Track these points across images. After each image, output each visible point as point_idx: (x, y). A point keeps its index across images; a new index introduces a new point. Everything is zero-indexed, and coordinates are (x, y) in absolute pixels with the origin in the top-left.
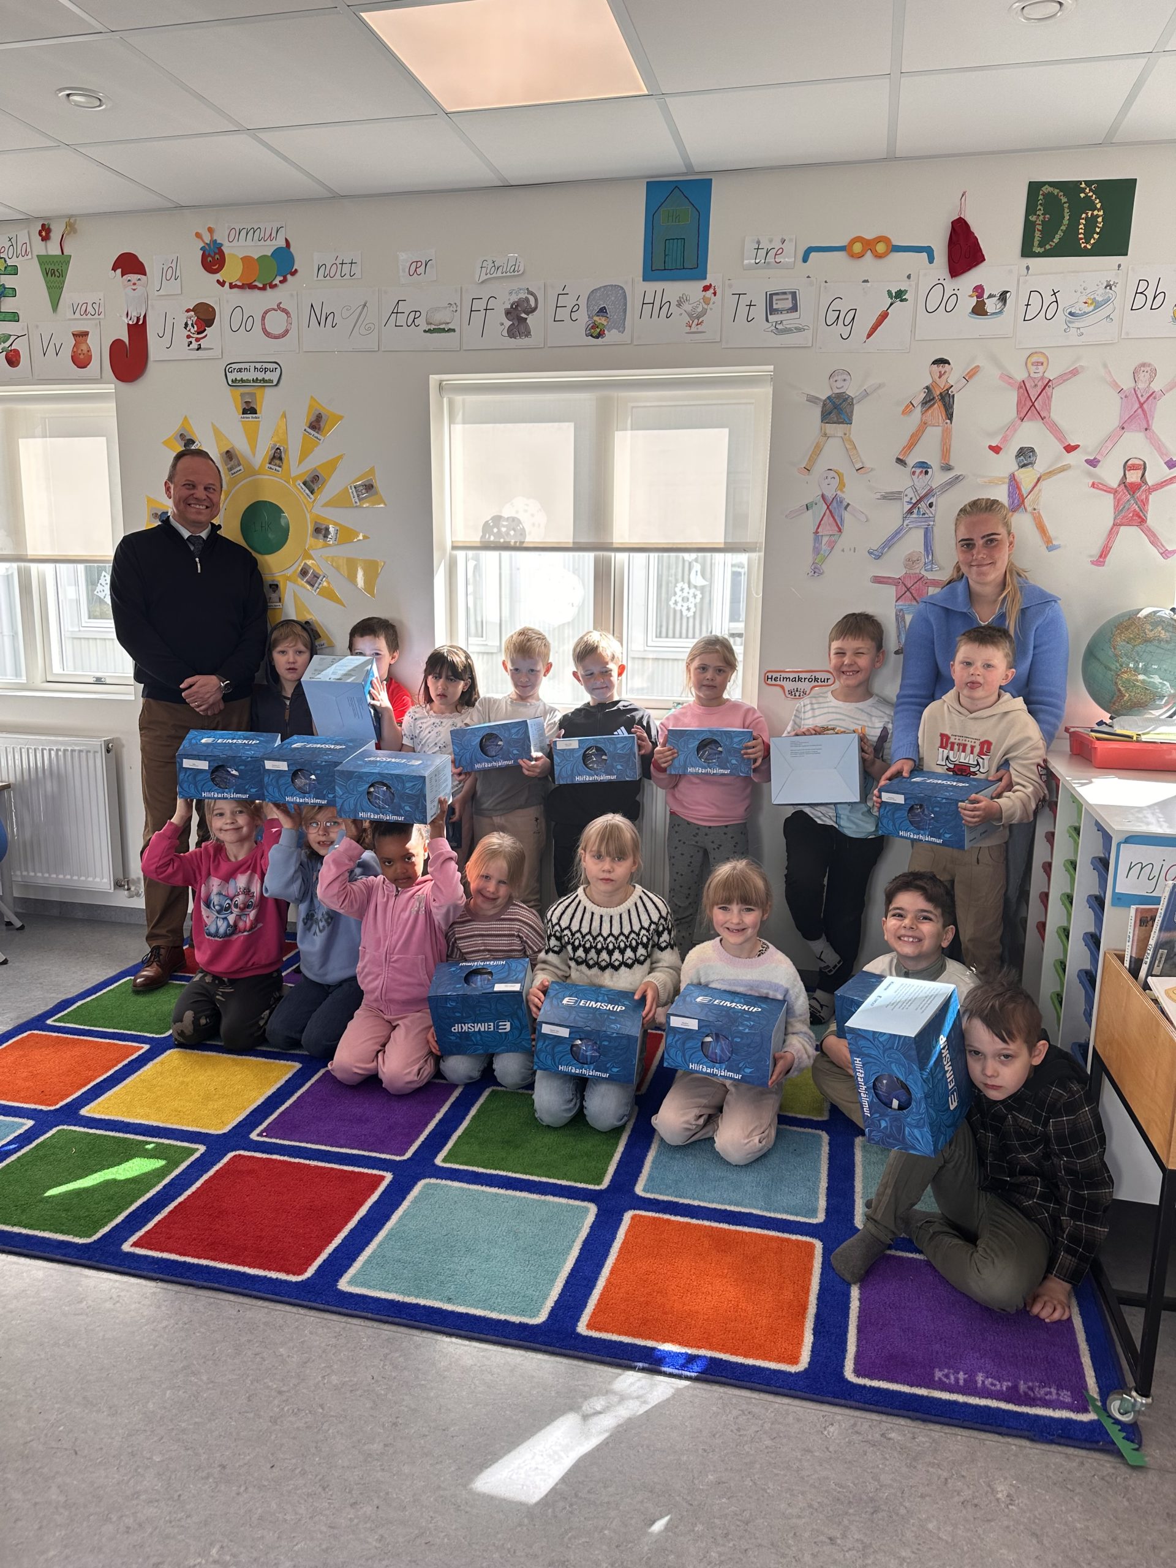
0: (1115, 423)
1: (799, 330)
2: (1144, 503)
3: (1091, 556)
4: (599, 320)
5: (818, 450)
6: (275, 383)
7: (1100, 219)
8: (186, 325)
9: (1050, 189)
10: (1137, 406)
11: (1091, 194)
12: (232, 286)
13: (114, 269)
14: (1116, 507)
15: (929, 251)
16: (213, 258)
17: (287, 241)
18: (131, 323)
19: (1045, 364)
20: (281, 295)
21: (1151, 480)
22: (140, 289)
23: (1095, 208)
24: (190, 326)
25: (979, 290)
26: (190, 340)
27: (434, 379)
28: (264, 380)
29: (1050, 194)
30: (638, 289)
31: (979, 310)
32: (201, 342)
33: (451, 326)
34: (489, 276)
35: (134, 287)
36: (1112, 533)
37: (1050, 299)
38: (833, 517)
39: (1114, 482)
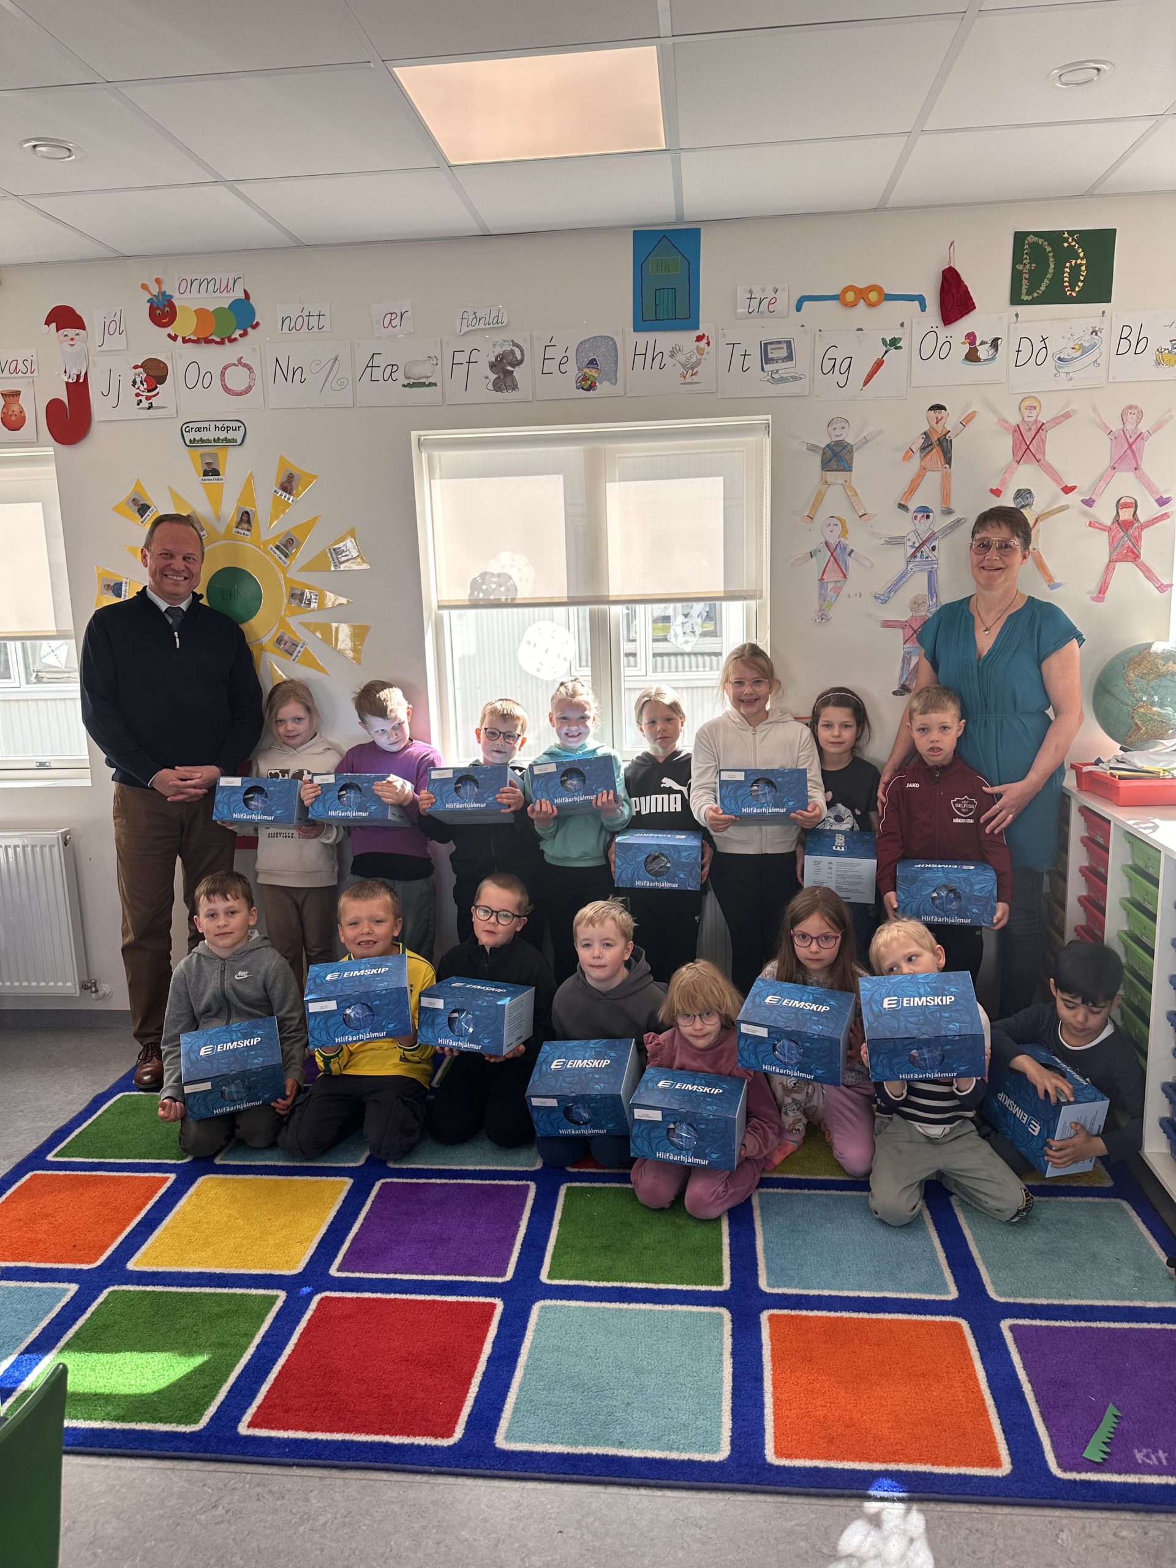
0: (1107, 463)
1: (795, 378)
2: (1137, 540)
3: (1089, 593)
4: (591, 372)
5: (819, 497)
6: (239, 442)
7: (1083, 268)
8: (134, 382)
9: (1035, 239)
10: (1126, 446)
11: (1073, 243)
12: (185, 341)
13: (48, 323)
14: (1111, 544)
15: (921, 299)
16: (163, 311)
17: (246, 292)
18: (70, 381)
19: (1038, 408)
20: (242, 349)
21: (1142, 517)
22: (79, 345)
23: (1079, 257)
24: (138, 384)
25: (971, 337)
26: (140, 398)
27: (414, 434)
28: (226, 440)
29: (1035, 244)
30: (629, 340)
31: (972, 357)
32: (153, 400)
33: (431, 380)
34: (471, 328)
35: (72, 343)
36: (1109, 569)
37: (1039, 345)
38: (838, 564)
39: (1108, 521)
